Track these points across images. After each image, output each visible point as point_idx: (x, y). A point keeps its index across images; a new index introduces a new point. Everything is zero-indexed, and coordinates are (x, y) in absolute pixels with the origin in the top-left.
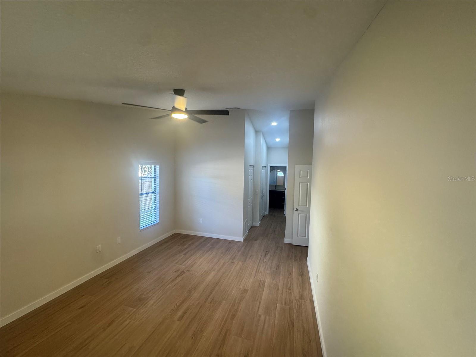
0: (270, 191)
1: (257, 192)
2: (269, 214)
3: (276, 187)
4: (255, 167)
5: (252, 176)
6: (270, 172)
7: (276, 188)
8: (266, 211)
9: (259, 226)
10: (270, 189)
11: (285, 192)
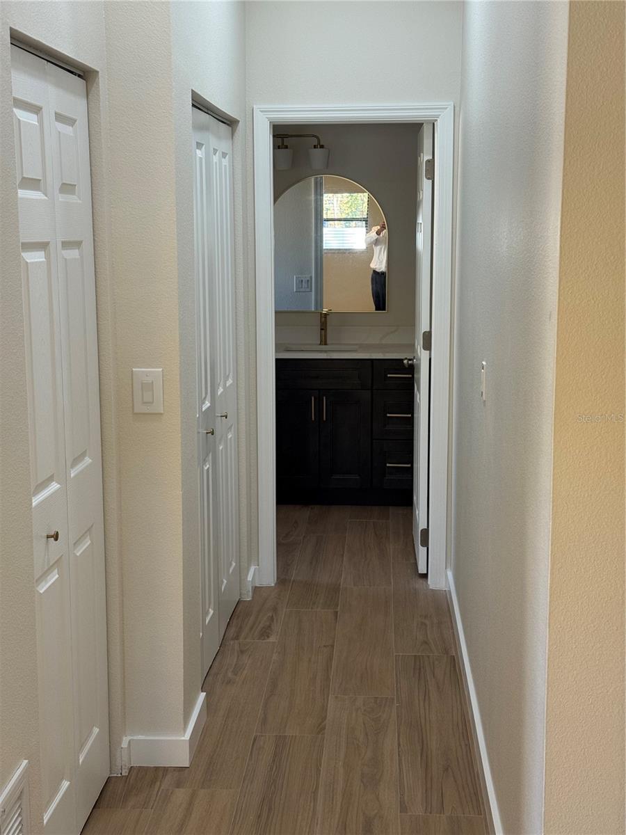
0: (279, 362)
1: (148, 387)
2: (282, 580)
3: (323, 327)
4: (102, 82)
5: (80, 199)
6: (278, 193)
7: (324, 341)
8: (253, 554)
9: (185, 763)
10: (278, 347)
11: (412, 369)
